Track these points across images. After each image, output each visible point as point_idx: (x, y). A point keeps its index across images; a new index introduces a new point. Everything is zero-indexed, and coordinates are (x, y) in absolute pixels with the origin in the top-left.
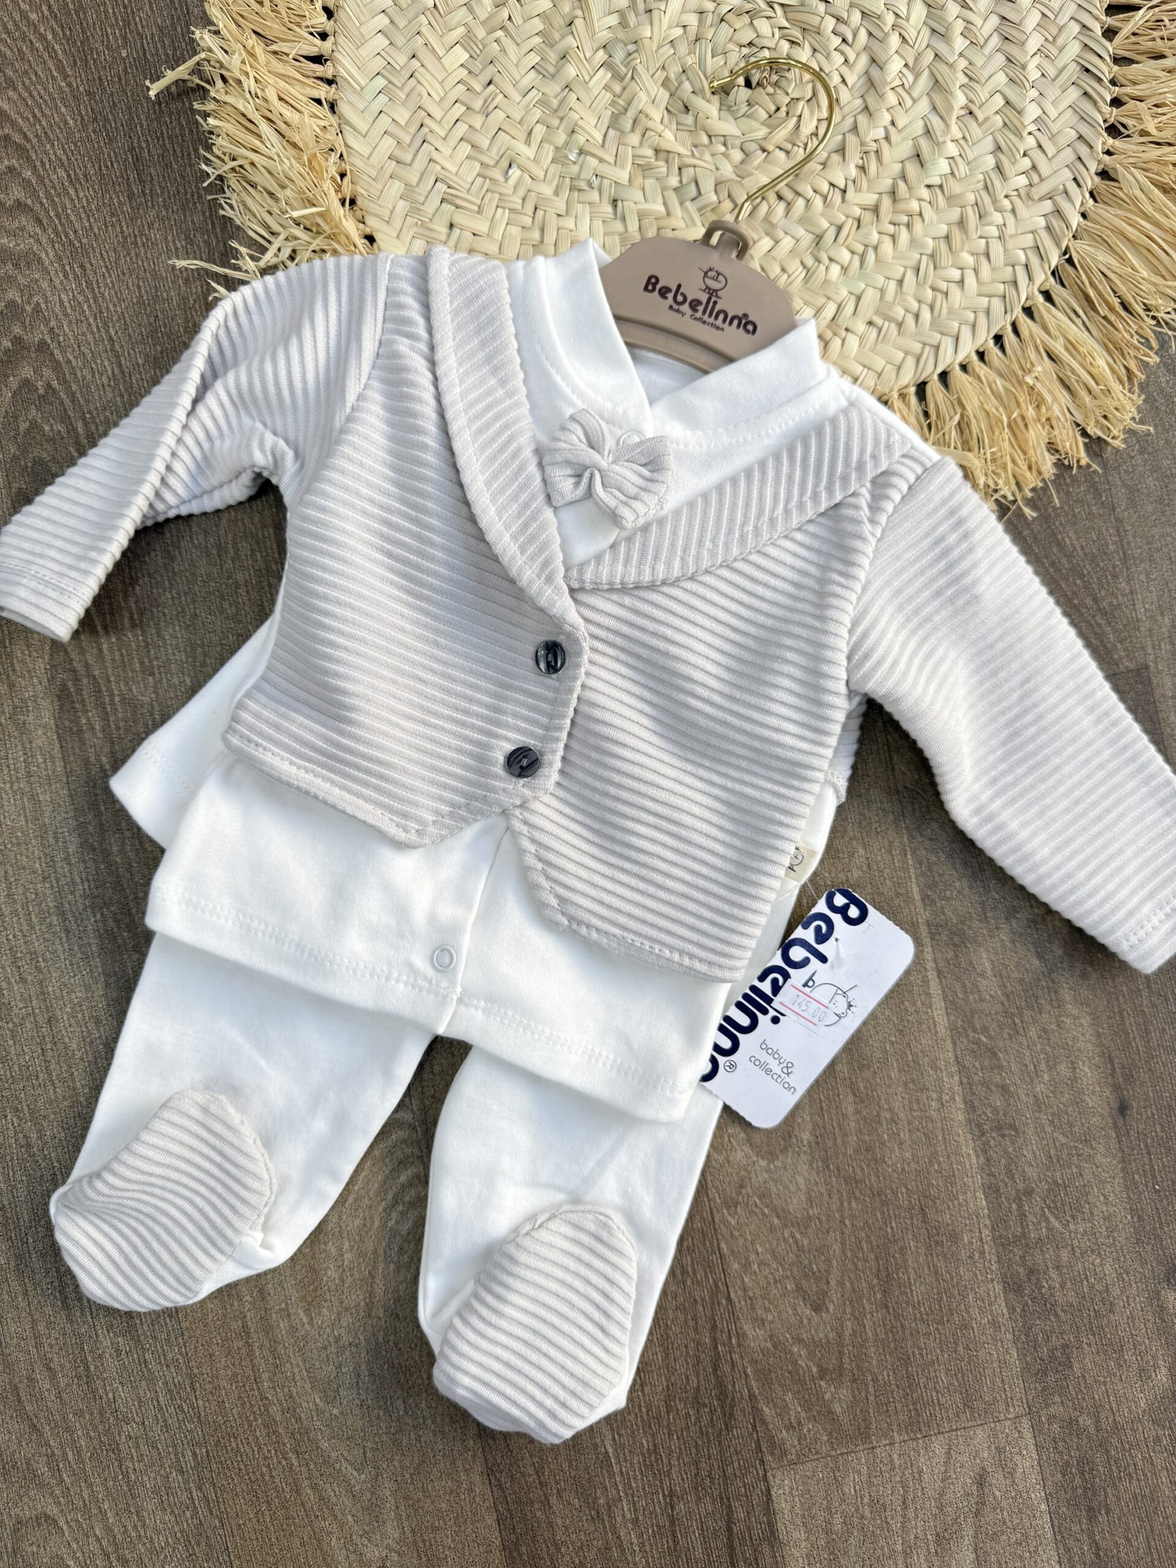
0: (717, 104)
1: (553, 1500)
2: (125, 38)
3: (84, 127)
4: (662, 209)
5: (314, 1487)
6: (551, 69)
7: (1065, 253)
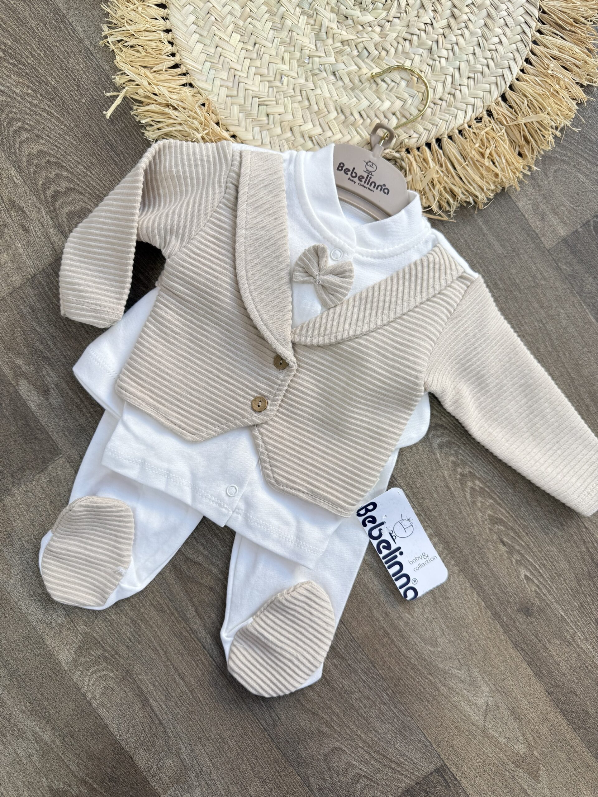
0: (359, 9)
1: (548, 645)
2: (81, 94)
3: (81, 142)
4: (356, 67)
5: (444, 685)
6: (279, 26)
7: (540, 9)
